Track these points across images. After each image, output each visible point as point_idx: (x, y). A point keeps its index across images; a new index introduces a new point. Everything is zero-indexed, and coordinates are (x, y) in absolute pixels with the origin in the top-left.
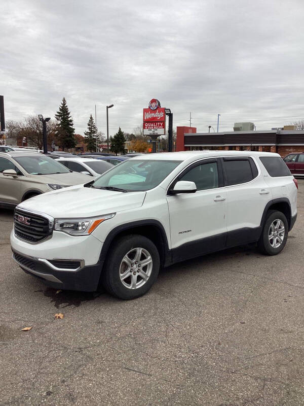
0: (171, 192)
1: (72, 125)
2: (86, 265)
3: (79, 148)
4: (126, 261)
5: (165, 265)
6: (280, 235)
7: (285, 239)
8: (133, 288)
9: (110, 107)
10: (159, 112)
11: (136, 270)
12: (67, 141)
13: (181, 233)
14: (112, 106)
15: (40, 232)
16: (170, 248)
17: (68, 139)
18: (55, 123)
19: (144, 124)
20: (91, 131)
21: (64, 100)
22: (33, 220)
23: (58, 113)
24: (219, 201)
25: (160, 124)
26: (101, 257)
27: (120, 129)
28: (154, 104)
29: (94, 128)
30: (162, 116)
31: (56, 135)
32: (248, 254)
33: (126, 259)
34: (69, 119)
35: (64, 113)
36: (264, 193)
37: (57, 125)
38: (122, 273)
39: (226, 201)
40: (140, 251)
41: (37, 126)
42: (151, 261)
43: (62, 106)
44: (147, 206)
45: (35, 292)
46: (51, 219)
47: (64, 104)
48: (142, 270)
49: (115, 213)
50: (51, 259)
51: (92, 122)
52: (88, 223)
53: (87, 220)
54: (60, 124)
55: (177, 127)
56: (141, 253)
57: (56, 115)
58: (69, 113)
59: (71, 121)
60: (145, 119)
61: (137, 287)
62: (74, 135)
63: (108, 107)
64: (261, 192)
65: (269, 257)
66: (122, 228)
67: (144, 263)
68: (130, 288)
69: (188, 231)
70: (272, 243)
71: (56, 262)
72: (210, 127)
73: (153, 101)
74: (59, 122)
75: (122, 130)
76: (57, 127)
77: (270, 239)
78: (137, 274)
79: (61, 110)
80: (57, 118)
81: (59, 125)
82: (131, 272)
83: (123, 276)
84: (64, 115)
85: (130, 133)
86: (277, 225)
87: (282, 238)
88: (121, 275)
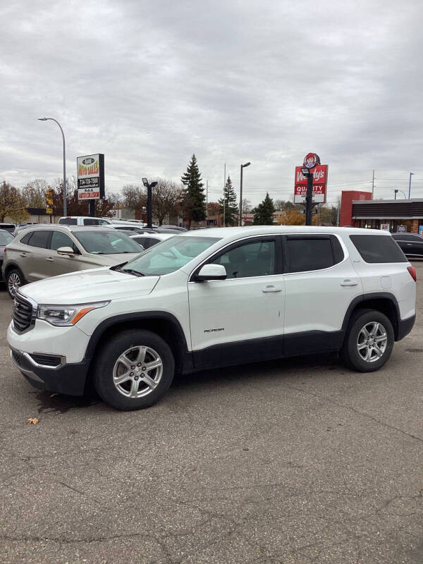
0: (196, 278)
1: (202, 190)
2: (67, 362)
3: (211, 221)
4: (123, 362)
5: (184, 372)
6: (380, 344)
7: (388, 351)
8: (133, 397)
9: (246, 166)
10: (318, 171)
11: (139, 374)
12: (195, 212)
13: (207, 331)
14: (249, 164)
15: (24, 319)
16: (190, 350)
17: (196, 209)
18: (181, 188)
19: (296, 188)
20: (228, 198)
21: (194, 158)
22: (22, 305)
23: (186, 175)
24: (271, 292)
25: (318, 189)
26: (87, 354)
27: (268, 195)
28: (310, 161)
29: (233, 194)
30: (322, 176)
31: (181, 204)
32: (331, 369)
33: (123, 359)
34: (199, 183)
35: (193, 175)
36: (348, 285)
37: (184, 190)
38: (117, 376)
39: (282, 293)
40: (143, 350)
41: (158, 192)
42: (161, 364)
43: (191, 165)
44: (157, 294)
45: (29, 393)
46: (35, 305)
47: (193, 163)
48: (146, 375)
49: (110, 301)
50: (32, 352)
51: (230, 187)
52: (73, 311)
53: (72, 307)
54: (187, 190)
55: (343, 192)
56: (145, 352)
57: (183, 178)
58: (199, 175)
59: (201, 185)
60: (298, 181)
61: (139, 396)
62: (204, 204)
63: (242, 166)
64: (343, 283)
65: (358, 375)
66: (117, 320)
67: (150, 366)
68: (128, 396)
69: (219, 330)
70: (364, 355)
71: (37, 357)
72: (396, 191)
73: (310, 156)
74: (186, 187)
75: (270, 197)
76: (183, 193)
77: (359, 349)
78: (140, 379)
79: (189, 171)
80: (183, 182)
81: (185, 191)
82: (130, 375)
83: (118, 380)
84: (193, 178)
85: (286, 201)
86: (373, 331)
87: (383, 349)
88: (116, 378)
